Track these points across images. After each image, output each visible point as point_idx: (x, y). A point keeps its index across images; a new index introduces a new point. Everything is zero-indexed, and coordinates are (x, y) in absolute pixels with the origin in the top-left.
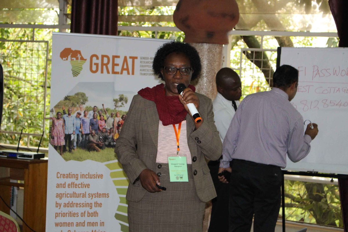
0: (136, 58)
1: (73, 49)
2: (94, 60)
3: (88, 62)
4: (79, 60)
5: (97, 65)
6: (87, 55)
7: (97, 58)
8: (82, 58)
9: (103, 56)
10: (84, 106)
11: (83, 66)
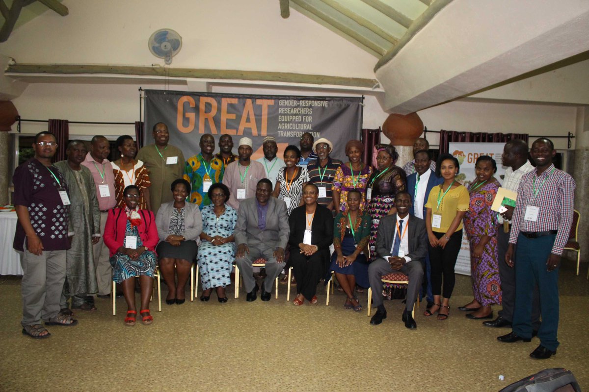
0: (493, 154)
1: (459, 151)
2: (470, 156)
3: (467, 157)
4: (462, 157)
5: (471, 159)
6: (466, 154)
7: (472, 155)
8: (464, 155)
9: (475, 154)
10: (464, 181)
11: (464, 159)
